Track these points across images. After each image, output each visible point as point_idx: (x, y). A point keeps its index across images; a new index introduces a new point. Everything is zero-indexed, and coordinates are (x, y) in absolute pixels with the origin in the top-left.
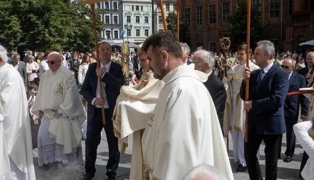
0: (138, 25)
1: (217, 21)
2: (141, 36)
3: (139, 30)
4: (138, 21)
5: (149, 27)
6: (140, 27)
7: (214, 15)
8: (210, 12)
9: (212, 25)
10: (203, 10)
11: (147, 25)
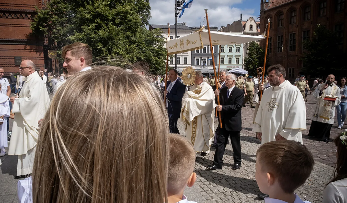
0: (230, 54)
1: (297, 48)
2: (232, 63)
3: (231, 58)
4: (230, 50)
5: (240, 56)
6: (232, 56)
7: (294, 43)
8: (291, 41)
9: (292, 52)
10: (284, 39)
11: (238, 54)
